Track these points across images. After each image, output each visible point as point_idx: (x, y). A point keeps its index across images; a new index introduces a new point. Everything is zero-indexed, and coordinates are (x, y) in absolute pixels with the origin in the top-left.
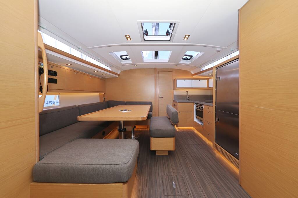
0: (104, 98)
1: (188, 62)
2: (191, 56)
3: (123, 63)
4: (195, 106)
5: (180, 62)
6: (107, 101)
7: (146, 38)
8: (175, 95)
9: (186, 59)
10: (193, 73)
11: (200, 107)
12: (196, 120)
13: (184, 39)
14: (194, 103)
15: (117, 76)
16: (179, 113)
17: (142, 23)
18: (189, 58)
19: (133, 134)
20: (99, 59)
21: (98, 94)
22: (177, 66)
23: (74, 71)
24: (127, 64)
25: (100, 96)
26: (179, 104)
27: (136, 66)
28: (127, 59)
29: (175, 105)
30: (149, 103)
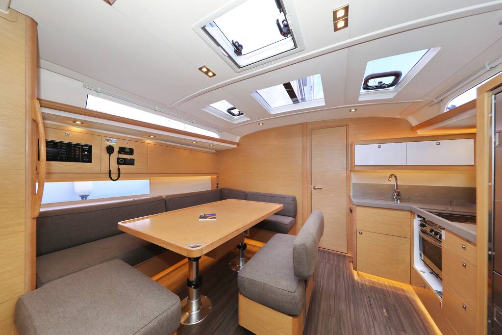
0: (217, 184)
1: (388, 94)
2: (397, 75)
3: (236, 122)
4: (416, 222)
5: (361, 99)
6: (221, 188)
7: (241, 61)
8: (353, 184)
9: (381, 86)
10: (414, 122)
11: (432, 231)
12: (419, 266)
13: (335, 25)
14: (412, 212)
15: (235, 146)
16: (361, 233)
17: (204, 28)
18: (389, 80)
19: (242, 260)
20: (194, 121)
21: (209, 177)
22: (356, 110)
23: (162, 145)
24: (243, 124)
25: (212, 180)
26: (358, 208)
27: (261, 124)
28: (240, 114)
29: (351, 211)
30: (289, 197)
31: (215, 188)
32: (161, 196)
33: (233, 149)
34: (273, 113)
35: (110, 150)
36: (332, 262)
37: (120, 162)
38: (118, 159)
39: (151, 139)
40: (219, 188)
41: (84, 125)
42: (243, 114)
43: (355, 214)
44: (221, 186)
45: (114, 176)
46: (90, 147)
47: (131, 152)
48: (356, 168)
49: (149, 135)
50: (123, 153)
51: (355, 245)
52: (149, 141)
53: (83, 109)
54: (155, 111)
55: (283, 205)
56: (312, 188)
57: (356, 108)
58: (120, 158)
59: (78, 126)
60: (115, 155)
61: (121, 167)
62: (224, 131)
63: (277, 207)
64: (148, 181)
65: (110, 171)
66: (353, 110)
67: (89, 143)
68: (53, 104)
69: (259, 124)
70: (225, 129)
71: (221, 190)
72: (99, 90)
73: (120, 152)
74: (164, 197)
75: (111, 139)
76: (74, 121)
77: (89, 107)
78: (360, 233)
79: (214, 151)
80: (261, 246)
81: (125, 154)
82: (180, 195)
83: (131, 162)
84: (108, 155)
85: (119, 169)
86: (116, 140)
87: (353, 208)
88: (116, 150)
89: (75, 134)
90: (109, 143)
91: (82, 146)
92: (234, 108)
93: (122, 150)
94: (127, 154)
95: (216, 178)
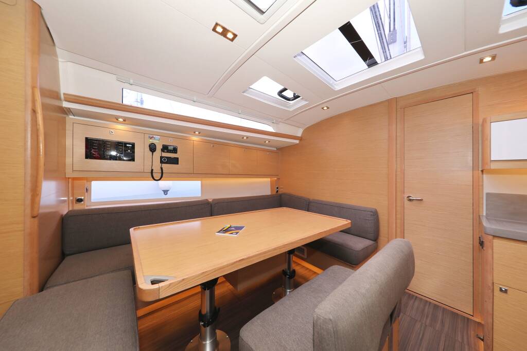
0: (277, 188)
3: (292, 109)
6: (281, 193)
8: (487, 194)
15: (297, 142)
16: (504, 291)
20: (240, 112)
21: (268, 180)
22: (494, 58)
23: (210, 142)
24: (302, 111)
25: (272, 184)
26: (497, 242)
27: (325, 108)
28: (296, 97)
29: (482, 244)
30: (364, 210)
31: (274, 193)
32: (207, 200)
33: (295, 146)
34: (338, 88)
35: (153, 148)
36: (438, 326)
37: (163, 161)
38: (161, 157)
39: (196, 135)
40: (279, 192)
41: (126, 122)
42: (299, 97)
43: (490, 251)
44: (281, 191)
45: (157, 176)
46: (133, 145)
47: (175, 150)
48: (493, 166)
49: (194, 131)
50: (166, 151)
51: (490, 308)
52: (195, 138)
53: (119, 104)
54: (194, 102)
55: (350, 221)
56: (406, 198)
57: (494, 52)
58: (164, 157)
59: (120, 123)
60: (158, 153)
61: (164, 166)
62: (280, 122)
63: (342, 223)
64: (200, 182)
65: (152, 170)
66: (488, 59)
67: (131, 141)
68: (90, 100)
69: (323, 108)
70: (280, 120)
71: (281, 195)
72: (132, 81)
73: (163, 150)
74: (210, 200)
75: (155, 136)
76: (117, 118)
77: (126, 102)
78: (501, 290)
79: (275, 149)
80: (319, 273)
81: (167, 152)
82: (228, 199)
83: (175, 161)
84: (151, 153)
85: (162, 168)
86: (159, 137)
87: (487, 239)
88: (159, 148)
89: (119, 132)
90: (152, 141)
91: (126, 144)
92: (285, 90)
93: (165, 148)
94: (170, 152)
95: (276, 180)
